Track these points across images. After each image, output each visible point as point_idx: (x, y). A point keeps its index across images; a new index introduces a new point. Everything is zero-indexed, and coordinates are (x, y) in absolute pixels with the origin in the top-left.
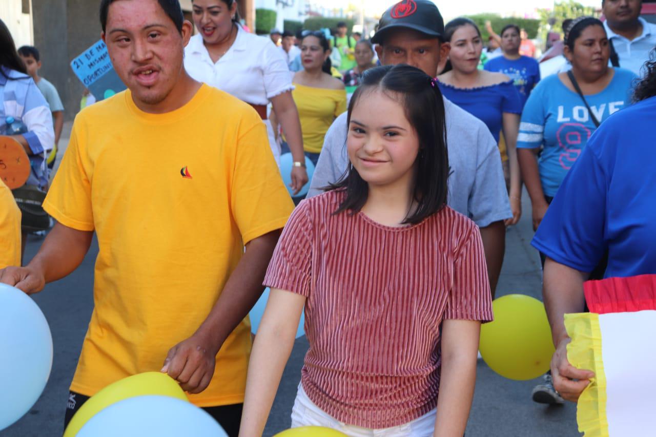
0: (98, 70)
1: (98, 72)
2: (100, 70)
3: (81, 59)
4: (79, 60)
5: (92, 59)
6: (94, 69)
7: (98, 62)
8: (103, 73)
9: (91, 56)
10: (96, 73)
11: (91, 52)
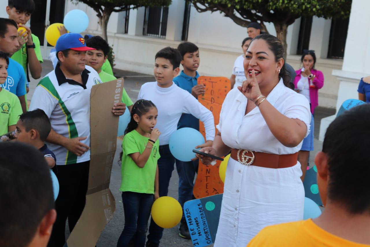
0: (204, 230)
1: (206, 231)
2: (205, 228)
3: (194, 240)
4: (194, 241)
5: (196, 231)
6: (203, 233)
7: (199, 228)
8: (208, 227)
9: (194, 231)
10: (206, 233)
11: (192, 230)
